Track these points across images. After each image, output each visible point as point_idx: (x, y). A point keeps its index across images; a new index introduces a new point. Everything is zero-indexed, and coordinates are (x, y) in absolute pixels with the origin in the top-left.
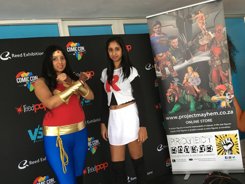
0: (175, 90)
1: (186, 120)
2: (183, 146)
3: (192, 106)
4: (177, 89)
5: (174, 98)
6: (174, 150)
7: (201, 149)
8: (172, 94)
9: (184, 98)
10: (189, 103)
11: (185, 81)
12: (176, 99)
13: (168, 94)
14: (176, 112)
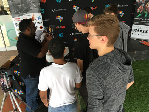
0: (142, 8)
1: (142, 20)
2: (137, 29)
3: (146, 16)
4: (143, 8)
5: (140, 11)
6: (134, 30)
7: (144, 31)
8: (140, 10)
9: (144, 12)
10: (145, 14)
11: (146, 5)
12: (141, 12)
13: (138, 9)
14: (139, 17)
